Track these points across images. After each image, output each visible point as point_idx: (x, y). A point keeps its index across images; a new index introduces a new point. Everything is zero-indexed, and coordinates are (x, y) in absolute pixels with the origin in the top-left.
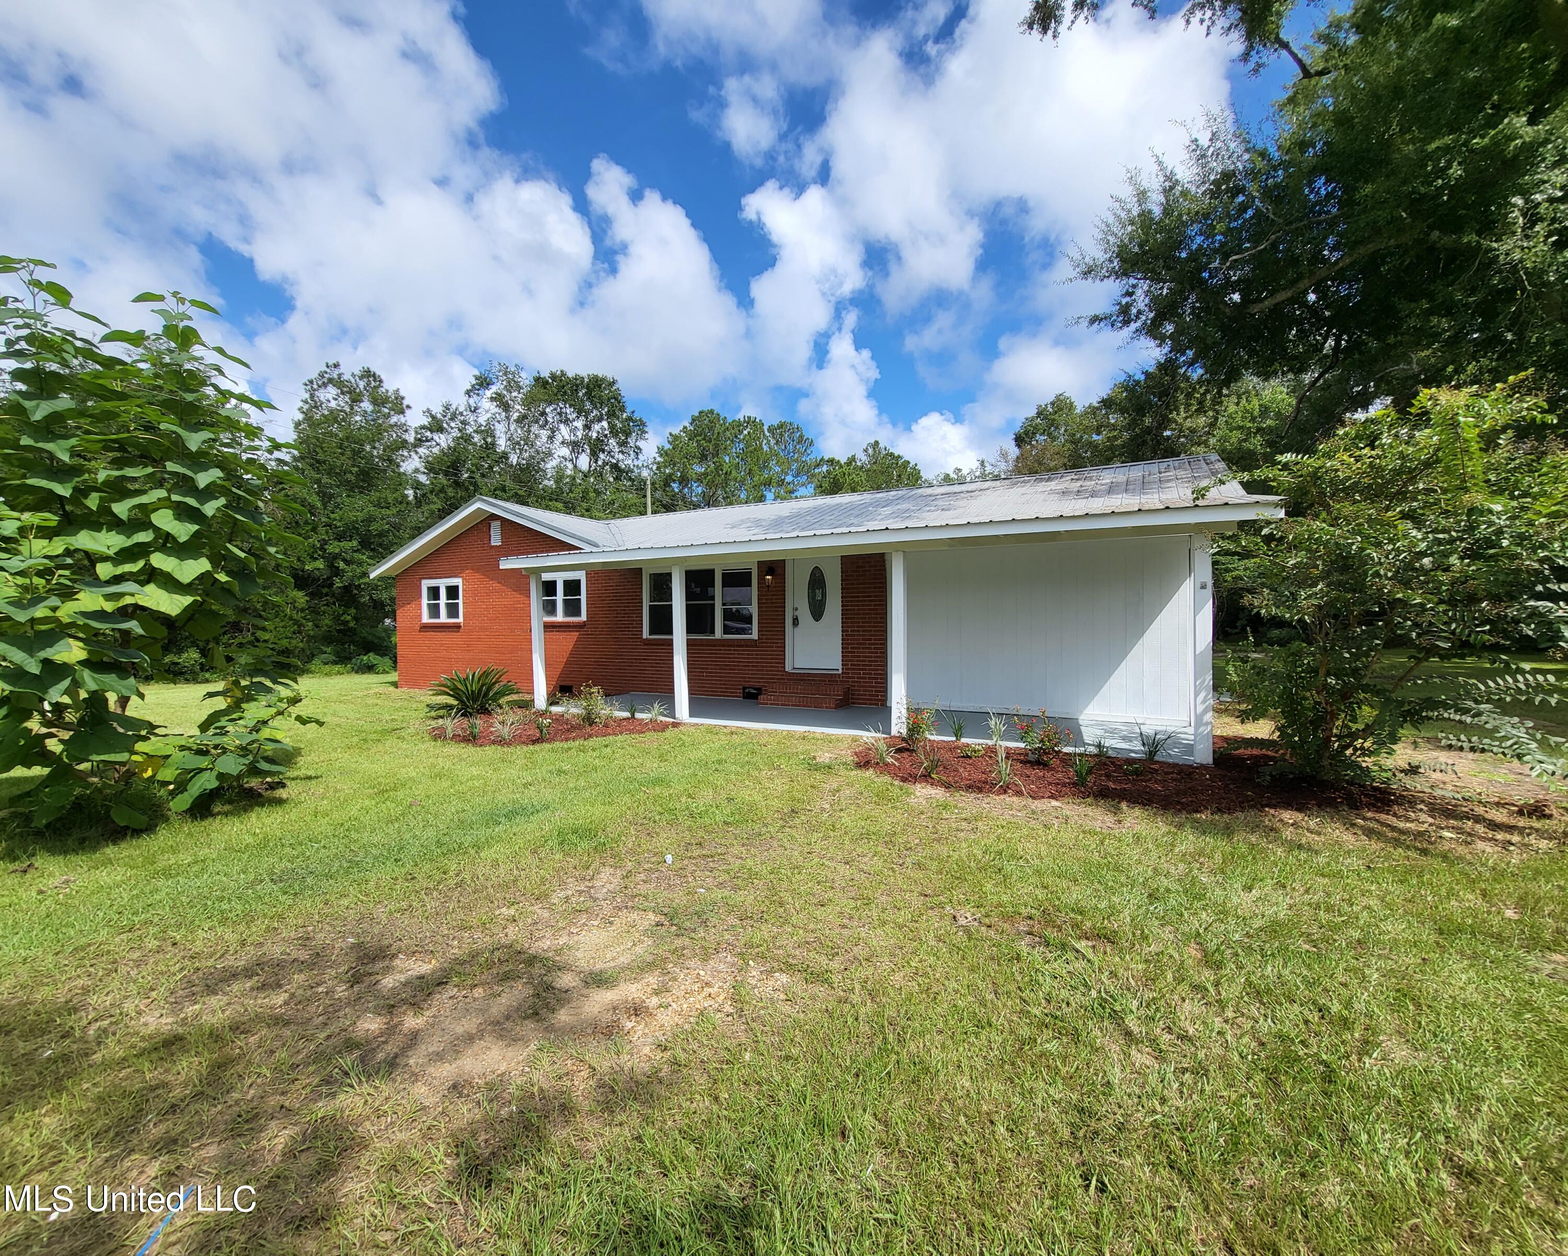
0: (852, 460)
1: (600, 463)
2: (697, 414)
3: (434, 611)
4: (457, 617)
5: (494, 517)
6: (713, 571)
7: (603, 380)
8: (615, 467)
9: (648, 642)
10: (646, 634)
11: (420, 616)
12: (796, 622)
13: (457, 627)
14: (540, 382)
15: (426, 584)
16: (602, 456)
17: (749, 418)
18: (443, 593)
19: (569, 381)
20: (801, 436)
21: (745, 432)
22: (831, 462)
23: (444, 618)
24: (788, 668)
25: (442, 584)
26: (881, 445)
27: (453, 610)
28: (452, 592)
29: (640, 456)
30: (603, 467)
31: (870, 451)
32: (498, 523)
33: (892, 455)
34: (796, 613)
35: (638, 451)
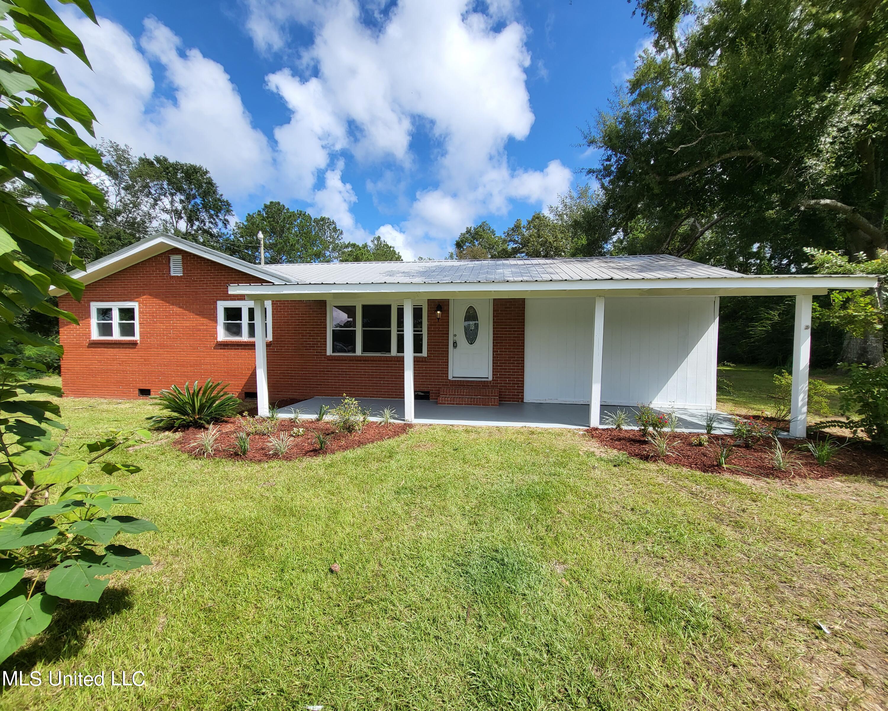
0: (365, 246)
1: (195, 227)
2: (268, 203)
3: (106, 329)
4: (133, 335)
5: (176, 251)
6: (389, 306)
7: (200, 168)
8: (206, 232)
9: (331, 358)
10: (329, 351)
11: (89, 334)
12: (455, 345)
13: (134, 344)
14: (145, 162)
15: (95, 306)
16: (197, 223)
17: (301, 212)
18: (116, 314)
19: (172, 165)
20: (335, 228)
21: (298, 221)
22: (354, 245)
23: (116, 335)
24: (450, 378)
25: (115, 307)
26: (382, 239)
27: (127, 330)
28: (127, 314)
29: (228, 226)
30: (197, 231)
31: (376, 242)
32: (179, 257)
33: (387, 245)
34: (455, 338)
35: (226, 223)
